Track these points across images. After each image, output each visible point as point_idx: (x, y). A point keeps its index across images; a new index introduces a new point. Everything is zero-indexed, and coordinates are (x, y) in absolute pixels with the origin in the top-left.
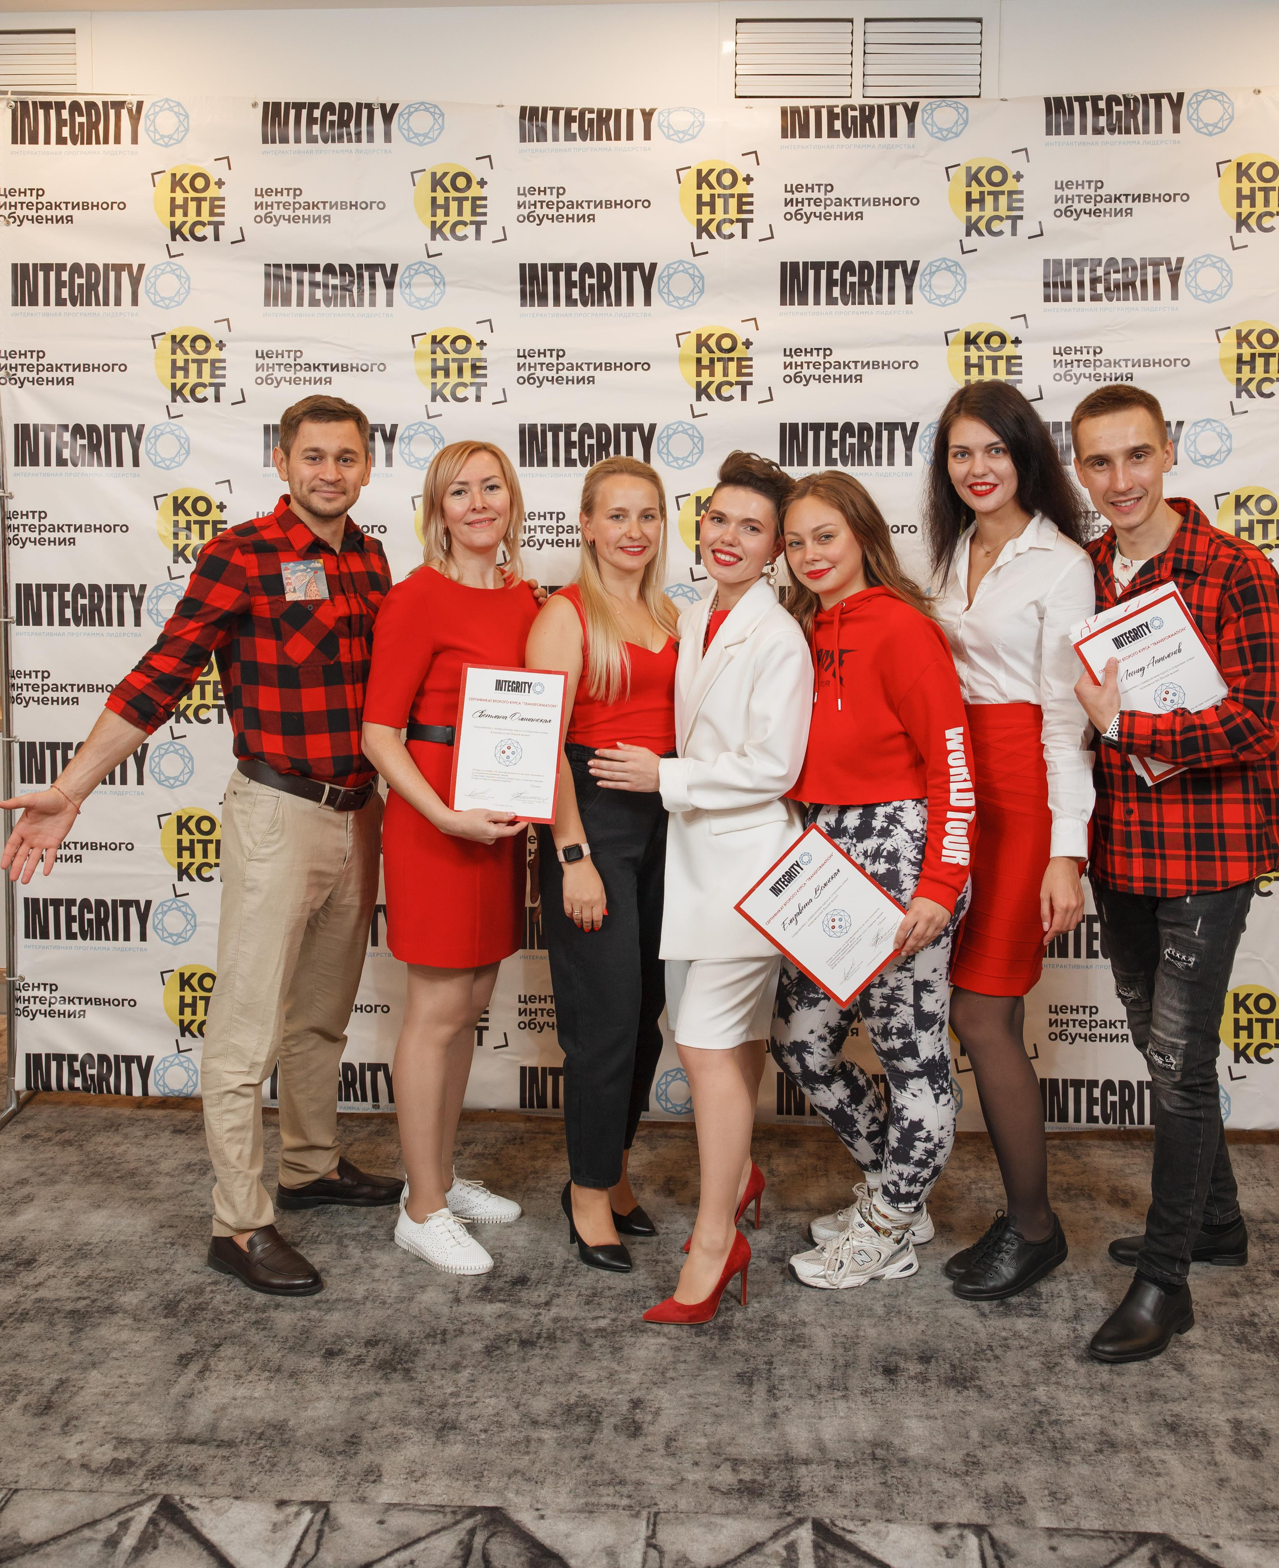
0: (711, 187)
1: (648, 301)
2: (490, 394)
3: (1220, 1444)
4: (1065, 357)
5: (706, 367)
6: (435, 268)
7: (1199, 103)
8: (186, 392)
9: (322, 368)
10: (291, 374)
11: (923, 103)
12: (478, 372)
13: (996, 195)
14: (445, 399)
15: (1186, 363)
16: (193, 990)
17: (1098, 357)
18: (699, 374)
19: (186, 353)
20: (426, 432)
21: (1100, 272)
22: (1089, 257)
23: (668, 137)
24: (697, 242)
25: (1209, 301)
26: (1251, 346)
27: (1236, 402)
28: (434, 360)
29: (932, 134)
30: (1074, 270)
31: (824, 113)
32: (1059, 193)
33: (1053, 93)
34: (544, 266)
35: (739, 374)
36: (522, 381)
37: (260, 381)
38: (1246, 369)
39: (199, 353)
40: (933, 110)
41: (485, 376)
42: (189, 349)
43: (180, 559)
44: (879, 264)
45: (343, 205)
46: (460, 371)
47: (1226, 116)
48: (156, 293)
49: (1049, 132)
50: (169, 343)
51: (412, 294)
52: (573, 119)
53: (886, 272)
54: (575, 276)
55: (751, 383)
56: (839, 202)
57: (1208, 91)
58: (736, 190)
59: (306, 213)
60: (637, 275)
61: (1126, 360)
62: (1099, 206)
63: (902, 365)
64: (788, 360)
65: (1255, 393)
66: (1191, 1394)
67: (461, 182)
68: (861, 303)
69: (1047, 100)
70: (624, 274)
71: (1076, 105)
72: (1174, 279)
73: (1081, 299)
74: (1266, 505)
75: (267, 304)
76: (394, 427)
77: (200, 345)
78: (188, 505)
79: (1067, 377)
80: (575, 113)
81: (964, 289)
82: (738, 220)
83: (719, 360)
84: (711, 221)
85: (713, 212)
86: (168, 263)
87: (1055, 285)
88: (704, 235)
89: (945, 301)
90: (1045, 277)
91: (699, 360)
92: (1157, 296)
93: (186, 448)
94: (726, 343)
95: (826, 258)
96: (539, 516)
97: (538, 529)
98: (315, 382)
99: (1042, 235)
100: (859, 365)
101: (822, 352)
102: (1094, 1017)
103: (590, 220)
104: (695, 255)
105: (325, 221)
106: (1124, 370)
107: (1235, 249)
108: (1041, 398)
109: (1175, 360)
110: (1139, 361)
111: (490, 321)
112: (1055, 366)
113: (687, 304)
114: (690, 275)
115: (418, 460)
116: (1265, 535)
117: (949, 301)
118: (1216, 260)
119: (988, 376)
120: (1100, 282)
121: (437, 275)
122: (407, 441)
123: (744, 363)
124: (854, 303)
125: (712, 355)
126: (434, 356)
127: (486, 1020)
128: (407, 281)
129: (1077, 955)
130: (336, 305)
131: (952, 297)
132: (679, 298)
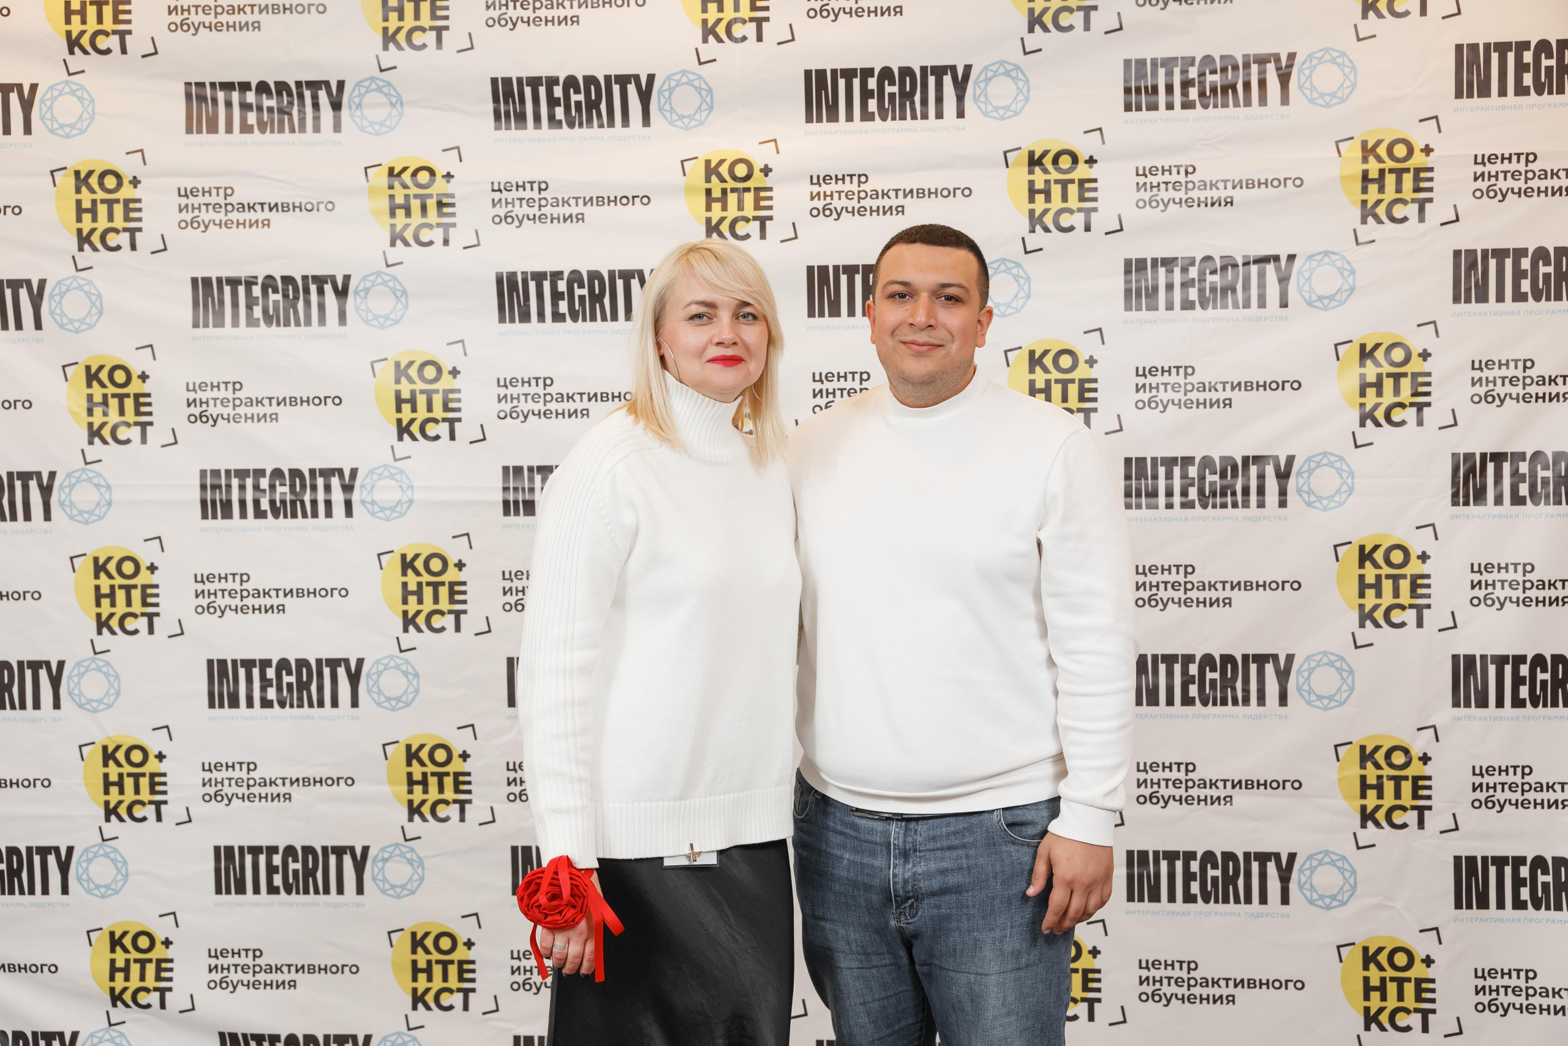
1: (646, 121)
2: (460, 236)
4: (1150, 178)
5: (717, 200)
6: (389, 84)
8: (96, 239)
9: (258, 207)
10: (221, 216)
12: (446, 210)
14: (406, 244)
15: (1299, 182)
16: (126, 951)
17: (1190, 177)
18: (709, 208)
19: (93, 191)
20: (385, 283)
21: (1193, 73)
22: (1179, 54)
24: (702, 47)
25: (1328, 106)
26: (1380, 160)
27: (1362, 230)
28: (392, 197)
30: (1162, 72)
34: (520, 80)
35: (757, 207)
36: (498, 220)
37: (184, 225)
38: (1373, 188)
39: (109, 191)
41: (453, 215)
42: (96, 187)
43: (97, 440)
44: (924, 69)
45: (275, 9)
46: (424, 208)
48: (53, 119)
50: (71, 181)
51: (363, 117)
53: (932, 80)
54: (558, 92)
55: (771, 218)
59: (231, 19)
60: (632, 89)
61: (1225, 181)
63: (951, 193)
64: (815, 189)
65: (1384, 218)
68: (903, 118)
70: (616, 89)
72: (1284, 79)
73: (1170, 106)
74: (1398, 355)
75: (189, 130)
76: (347, 278)
77: (110, 182)
78: (104, 375)
79: (1152, 203)
81: (1027, 99)
82: (752, 20)
83: (733, 190)
84: (719, 21)
85: (720, 9)
86: (67, 82)
87: (1138, 90)
88: (711, 38)
89: (1003, 114)
90: (1125, 81)
91: (708, 192)
92: (1263, 101)
93: (98, 306)
94: (741, 170)
95: (858, 64)
96: (523, 382)
97: (522, 398)
98: (251, 226)
99: (1121, 28)
100: (901, 194)
101: (855, 179)
102: (1193, 974)
103: (573, 22)
104: (700, 63)
105: (254, 28)
106: (1222, 194)
107: (1359, 40)
108: (1121, 230)
109: (1285, 179)
110: (1241, 181)
111: (458, 148)
112: (1138, 190)
113: (694, 123)
114: (696, 88)
115: (376, 317)
116: (1397, 391)
117: (1009, 114)
118: (1335, 54)
119: (1056, 203)
120: (1194, 86)
121: (393, 92)
122: (362, 294)
123: (762, 194)
124: (894, 118)
125: (724, 185)
126: (391, 192)
127: (473, 980)
128: (357, 100)
129: (1172, 899)
130: (272, 131)
131: (1013, 107)
132: (684, 117)
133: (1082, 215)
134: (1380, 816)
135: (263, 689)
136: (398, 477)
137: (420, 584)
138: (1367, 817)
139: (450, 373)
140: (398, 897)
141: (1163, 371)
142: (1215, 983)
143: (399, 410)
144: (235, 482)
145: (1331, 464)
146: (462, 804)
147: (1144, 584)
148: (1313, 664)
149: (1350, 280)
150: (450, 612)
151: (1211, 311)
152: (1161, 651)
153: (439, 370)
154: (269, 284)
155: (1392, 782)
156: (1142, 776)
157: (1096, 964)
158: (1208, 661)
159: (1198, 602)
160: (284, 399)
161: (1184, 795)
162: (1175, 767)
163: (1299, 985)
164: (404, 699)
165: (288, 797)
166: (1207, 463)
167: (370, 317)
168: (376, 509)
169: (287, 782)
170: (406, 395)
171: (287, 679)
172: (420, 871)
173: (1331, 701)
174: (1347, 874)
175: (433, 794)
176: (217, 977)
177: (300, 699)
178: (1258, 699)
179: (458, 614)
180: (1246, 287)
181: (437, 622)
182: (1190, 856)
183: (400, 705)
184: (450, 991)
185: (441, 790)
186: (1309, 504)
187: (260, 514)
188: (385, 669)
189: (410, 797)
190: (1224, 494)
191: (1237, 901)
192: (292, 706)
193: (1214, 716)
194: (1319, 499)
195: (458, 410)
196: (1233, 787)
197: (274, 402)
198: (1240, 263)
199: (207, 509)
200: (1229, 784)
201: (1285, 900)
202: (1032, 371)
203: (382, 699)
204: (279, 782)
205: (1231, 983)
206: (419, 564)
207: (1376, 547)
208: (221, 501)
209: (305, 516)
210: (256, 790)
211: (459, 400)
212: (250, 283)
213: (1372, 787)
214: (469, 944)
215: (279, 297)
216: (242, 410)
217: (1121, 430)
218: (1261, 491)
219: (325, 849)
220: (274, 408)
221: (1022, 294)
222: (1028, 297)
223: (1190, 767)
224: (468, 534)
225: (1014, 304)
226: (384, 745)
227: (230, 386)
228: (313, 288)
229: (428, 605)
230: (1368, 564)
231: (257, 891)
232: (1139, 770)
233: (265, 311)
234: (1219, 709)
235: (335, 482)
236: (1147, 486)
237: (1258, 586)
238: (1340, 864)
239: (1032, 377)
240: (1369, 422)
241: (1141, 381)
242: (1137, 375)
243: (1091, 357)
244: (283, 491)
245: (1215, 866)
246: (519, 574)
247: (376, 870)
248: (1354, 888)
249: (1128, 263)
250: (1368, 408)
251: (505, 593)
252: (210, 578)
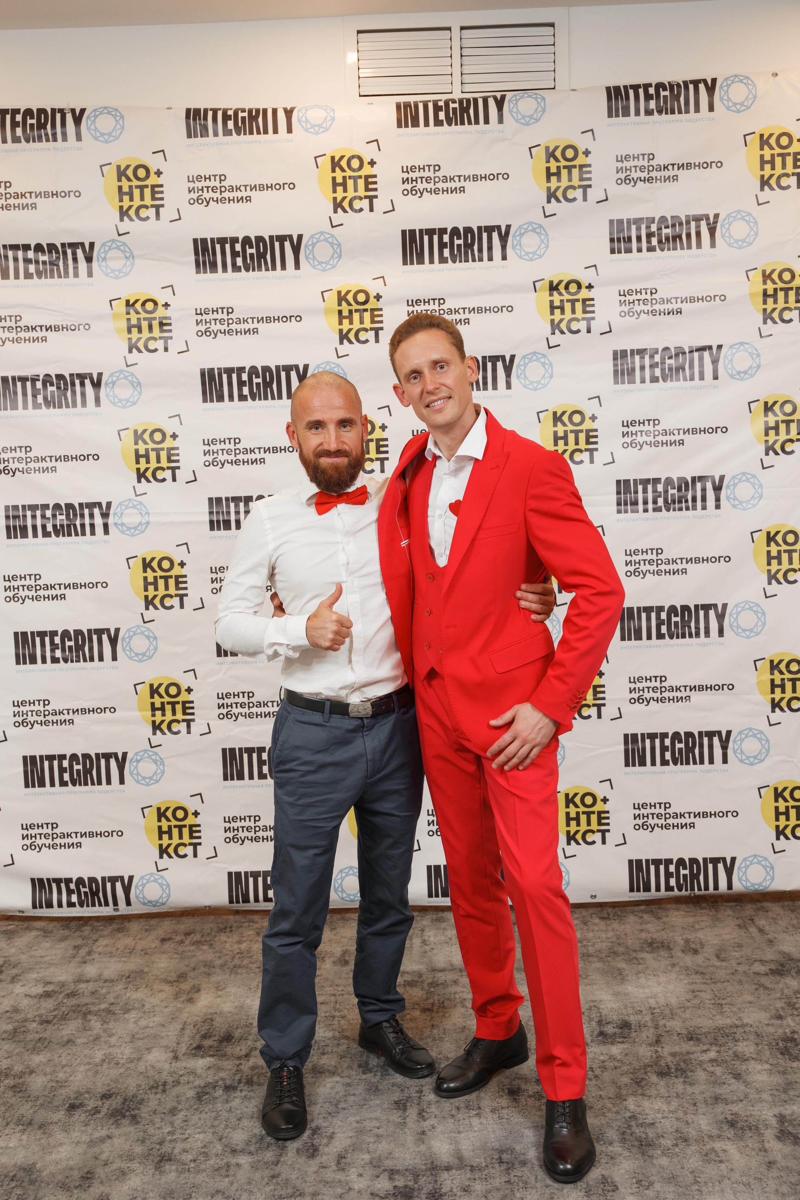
0: (343, 170)
1: (297, 266)
2: (175, 345)
3: (769, 1134)
4: (628, 297)
5: (346, 317)
6: (124, 244)
7: (729, 86)
9: (38, 329)
10: (13, 335)
11: (509, 95)
12: (165, 328)
13: (569, 168)
14: (140, 351)
15: (723, 298)
17: (654, 296)
18: (341, 323)
20: (126, 378)
21: (654, 228)
22: (645, 216)
23: (306, 130)
24: (334, 216)
25: (740, 248)
26: (774, 283)
27: (763, 328)
28: (129, 320)
29: (517, 121)
30: (634, 227)
31: (431, 106)
32: (620, 165)
33: (613, 83)
34: (212, 240)
35: (373, 322)
36: (200, 334)
38: (770, 301)
40: (517, 101)
41: (170, 331)
44: (479, 228)
45: (46, 195)
46: (150, 327)
47: (751, 96)
49: (610, 115)
51: (107, 267)
52: (229, 117)
53: (485, 235)
54: (238, 247)
55: (382, 329)
56: (445, 179)
57: (736, 76)
58: (363, 173)
59: (17, 202)
60: (287, 244)
61: (676, 298)
62: (651, 174)
63: (500, 309)
65: (777, 320)
66: (746, 1097)
67: (141, 173)
68: (467, 261)
69: (608, 89)
70: (277, 245)
71: (631, 92)
72: (712, 231)
73: (640, 250)
74: (788, 408)
76: (100, 375)
79: (629, 313)
80: (230, 113)
81: (547, 247)
82: (366, 197)
83: (356, 311)
84: (344, 198)
85: (345, 190)
87: (619, 240)
88: (339, 210)
89: (532, 257)
90: (611, 234)
91: (340, 312)
92: (699, 245)
94: (361, 298)
95: (437, 226)
96: (220, 442)
97: (220, 452)
98: (34, 341)
99: (607, 200)
100: (467, 311)
101: (437, 302)
102: (668, 811)
103: (247, 201)
104: (333, 227)
105: (32, 208)
106: (675, 306)
107: (759, 204)
108: (610, 331)
109: (715, 296)
110: (686, 298)
111: (172, 286)
112: (621, 305)
113: (329, 267)
114: (330, 243)
115: (120, 401)
116: (788, 432)
117: (536, 257)
118: (744, 214)
119: (568, 315)
120: (654, 236)
121: (127, 250)
122: (111, 385)
123: (376, 313)
124: (460, 261)
125: (350, 308)
126: (128, 316)
127: (200, 837)
128: (103, 255)
129: (653, 763)
130: (46, 277)
131: (538, 253)
132: (322, 263)
133: (585, 322)
134: (784, 704)
135: (53, 651)
136: (138, 507)
137: (155, 578)
138: (775, 705)
139: (171, 436)
140: (148, 785)
141: (640, 423)
142: (682, 815)
143: (138, 462)
144: (29, 513)
145: (748, 480)
146: (188, 722)
147: (631, 561)
148: (739, 609)
149: (757, 361)
150: (176, 595)
151: (669, 384)
152: (642, 605)
153: (164, 435)
154: (47, 380)
155: (791, 683)
156: (633, 686)
157: (606, 807)
158: (672, 610)
159: (666, 572)
160: (60, 457)
161: (660, 697)
162: (653, 679)
163: (735, 814)
164: (147, 654)
165: (71, 722)
166: (669, 481)
167: (116, 400)
168: (125, 528)
169: (71, 712)
170: (142, 452)
171: (68, 643)
172: (161, 767)
173: (751, 632)
174: (763, 742)
175: (169, 717)
176: (28, 842)
177: (78, 656)
178: (705, 633)
179: (181, 597)
180: (691, 367)
181: (168, 602)
182: (664, 735)
183: (145, 658)
184: (185, 845)
185: (174, 713)
186: (734, 506)
187: (46, 534)
188: (134, 634)
189: (154, 719)
190: (680, 502)
191: (695, 763)
192: (72, 661)
193: (678, 645)
194: (741, 502)
195: (178, 461)
196: (691, 690)
197: (53, 459)
198: (687, 351)
199: (11, 532)
200: (688, 689)
201: (725, 761)
202: (555, 425)
203: (133, 654)
204: (65, 712)
205: (692, 815)
206: (155, 564)
207: (777, 533)
208: (20, 526)
209: (77, 534)
210: (50, 718)
211: (178, 455)
212: (34, 380)
213: (778, 686)
214: (196, 814)
215: (54, 388)
216: (32, 465)
217: (614, 462)
218: (704, 499)
219: (97, 755)
220: (54, 463)
221: (547, 375)
222: (551, 376)
223: (663, 679)
224: (186, 544)
225: (542, 382)
226: (135, 685)
227: (23, 449)
228: (77, 382)
229: (162, 592)
230: (772, 544)
231: (52, 784)
232: (630, 682)
233: (45, 398)
234: (681, 641)
235: (96, 511)
236: (631, 498)
237: (703, 560)
238: (759, 736)
239: (555, 429)
240: (771, 452)
241: (626, 430)
242: (623, 426)
243: (593, 415)
244: (61, 518)
245: (680, 742)
246: (222, 569)
247: (132, 768)
248: (768, 751)
249: (615, 353)
250: (770, 443)
251: (213, 582)
252: (14, 578)
